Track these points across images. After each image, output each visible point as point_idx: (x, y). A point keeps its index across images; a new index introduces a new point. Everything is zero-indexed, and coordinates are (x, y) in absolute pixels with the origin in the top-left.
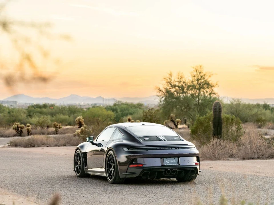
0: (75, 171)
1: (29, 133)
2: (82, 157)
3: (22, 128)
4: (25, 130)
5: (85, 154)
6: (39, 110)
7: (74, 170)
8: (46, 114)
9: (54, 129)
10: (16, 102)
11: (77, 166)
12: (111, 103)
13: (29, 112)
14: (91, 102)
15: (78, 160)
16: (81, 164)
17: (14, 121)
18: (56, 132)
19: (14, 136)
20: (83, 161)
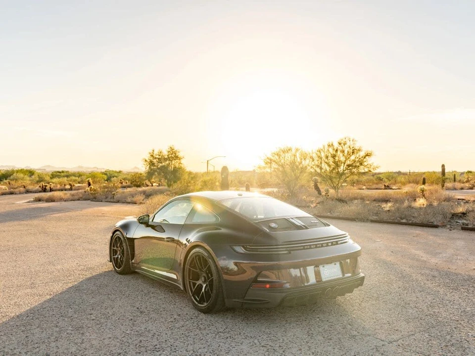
0: (111, 261)
1: (51, 190)
2: (126, 243)
3: (46, 186)
4: (48, 188)
5: (132, 240)
6: (59, 174)
7: (109, 260)
8: (64, 177)
9: (69, 187)
10: (45, 170)
11: (116, 256)
12: (103, 171)
13: (52, 175)
14: (90, 170)
15: (117, 247)
16: (123, 254)
17: (40, 181)
18: (71, 189)
19: (40, 192)
20: (128, 251)
